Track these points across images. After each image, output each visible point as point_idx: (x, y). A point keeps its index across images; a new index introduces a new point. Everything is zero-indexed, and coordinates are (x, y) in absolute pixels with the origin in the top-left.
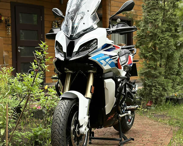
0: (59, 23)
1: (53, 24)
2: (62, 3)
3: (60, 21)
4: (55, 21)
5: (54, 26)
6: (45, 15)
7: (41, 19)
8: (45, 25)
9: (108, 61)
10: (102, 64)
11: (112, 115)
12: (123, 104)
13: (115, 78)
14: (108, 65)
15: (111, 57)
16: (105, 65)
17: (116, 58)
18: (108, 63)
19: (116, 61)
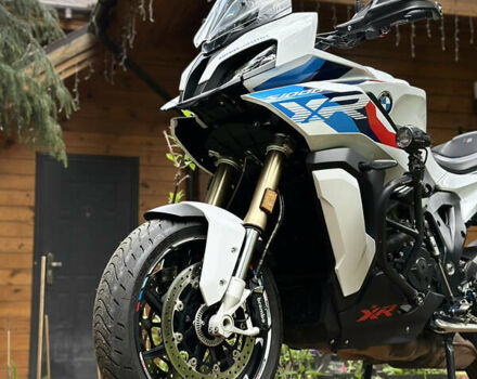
9: (320, 108)
10: (291, 114)
11: (381, 306)
12: (465, 290)
13: (357, 169)
14: (321, 123)
15: (331, 95)
16: (306, 121)
17: (356, 101)
18: (319, 116)
19: (359, 111)
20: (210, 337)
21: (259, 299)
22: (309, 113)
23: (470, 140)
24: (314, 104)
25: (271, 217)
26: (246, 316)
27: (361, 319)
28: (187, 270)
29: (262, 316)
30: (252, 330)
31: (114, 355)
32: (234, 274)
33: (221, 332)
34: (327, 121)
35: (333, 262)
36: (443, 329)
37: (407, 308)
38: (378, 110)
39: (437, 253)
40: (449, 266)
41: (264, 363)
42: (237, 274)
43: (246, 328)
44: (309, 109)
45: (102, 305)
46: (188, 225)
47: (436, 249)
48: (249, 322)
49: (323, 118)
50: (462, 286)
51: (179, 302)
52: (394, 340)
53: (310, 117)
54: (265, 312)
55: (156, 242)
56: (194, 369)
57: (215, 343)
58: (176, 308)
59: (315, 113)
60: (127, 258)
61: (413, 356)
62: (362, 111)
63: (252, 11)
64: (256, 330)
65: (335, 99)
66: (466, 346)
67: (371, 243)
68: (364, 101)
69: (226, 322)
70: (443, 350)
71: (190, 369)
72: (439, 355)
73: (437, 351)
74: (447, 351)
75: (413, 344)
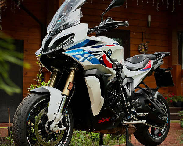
0: (146, 46)
1: (139, 47)
2: (150, 26)
3: (147, 44)
4: (141, 45)
5: (140, 49)
6: (131, 39)
7: (126, 42)
8: (131, 49)
9: (88, 57)
10: (78, 59)
11: (105, 118)
12: (133, 110)
13: (99, 76)
14: (88, 62)
15: (91, 52)
16: (83, 61)
17: (100, 54)
18: (88, 59)
19: (100, 57)
20: (50, 131)
21: (66, 118)
22: (84, 59)
23: (138, 58)
24: (86, 56)
25: (71, 92)
26: (62, 123)
27: (99, 123)
28: (43, 110)
29: (67, 123)
30: (64, 128)
31: (19, 138)
32: (58, 111)
33: (54, 130)
34: (90, 61)
35: (91, 106)
36: (125, 124)
37: (113, 118)
38: (107, 57)
39: (125, 99)
40: (128, 103)
41: (67, 138)
42: (59, 111)
43: (62, 127)
44: (84, 57)
45: (15, 122)
46: (44, 95)
47: (124, 98)
48: (63, 126)
49: (89, 60)
50: (132, 109)
51: (40, 120)
52: (110, 128)
53: (85, 60)
54: (68, 122)
55: (33, 101)
56: (45, 141)
57: (51, 133)
58: (39, 123)
59: (86, 58)
60: (24, 107)
61: (115, 132)
62: (101, 57)
63: (66, 22)
64: (65, 128)
65: (93, 54)
66: (133, 127)
67: (103, 99)
68: (102, 54)
69: (55, 127)
70: (125, 129)
71: (43, 141)
72: (124, 131)
73: (123, 130)
74: (126, 130)
75: (116, 128)
